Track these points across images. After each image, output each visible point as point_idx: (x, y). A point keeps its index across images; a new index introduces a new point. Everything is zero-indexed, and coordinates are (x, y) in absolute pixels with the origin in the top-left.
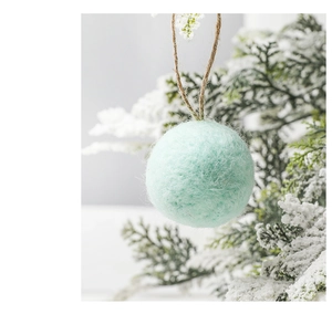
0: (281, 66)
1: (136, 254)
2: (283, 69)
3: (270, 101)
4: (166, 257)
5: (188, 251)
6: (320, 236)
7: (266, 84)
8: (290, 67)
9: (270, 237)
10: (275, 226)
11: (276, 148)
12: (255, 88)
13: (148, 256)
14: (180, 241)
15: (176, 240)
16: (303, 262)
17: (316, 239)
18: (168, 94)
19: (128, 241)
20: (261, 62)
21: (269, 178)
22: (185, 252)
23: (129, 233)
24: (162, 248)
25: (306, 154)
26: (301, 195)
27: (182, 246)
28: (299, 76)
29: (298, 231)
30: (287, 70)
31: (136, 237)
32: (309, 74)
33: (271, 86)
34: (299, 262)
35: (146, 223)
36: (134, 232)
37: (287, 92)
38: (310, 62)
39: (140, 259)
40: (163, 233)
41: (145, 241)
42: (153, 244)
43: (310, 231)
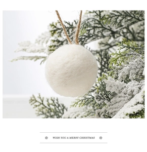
0: (107, 17)
1: (37, 112)
2: (108, 18)
3: (102, 35)
4: (52, 114)
5: (63, 111)
6: (124, 97)
7: (100, 26)
8: (112, 17)
9: (101, 99)
10: (103, 93)
11: (106, 58)
12: (94, 28)
13: (43, 113)
14: (59, 105)
15: (57, 105)
16: (116, 110)
17: (123, 98)
18: (51, 31)
19: (33, 106)
20: (97, 15)
21: (103, 73)
22: (61, 111)
23: (34, 102)
24: (50, 109)
25: (118, 58)
26: (116, 78)
27: (60, 108)
28: (116, 22)
29: (114, 94)
30: (110, 19)
31: (37, 104)
32: (121, 20)
33: (102, 27)
34: (114, 110)
35: (42, 97)
36: (36, 101)
37: (110, 30)
38: (121, 15)
39: (39, 115)
40: (51, 102)
41: (42, 106)
42: (46, 107)
43: (120, 95)
